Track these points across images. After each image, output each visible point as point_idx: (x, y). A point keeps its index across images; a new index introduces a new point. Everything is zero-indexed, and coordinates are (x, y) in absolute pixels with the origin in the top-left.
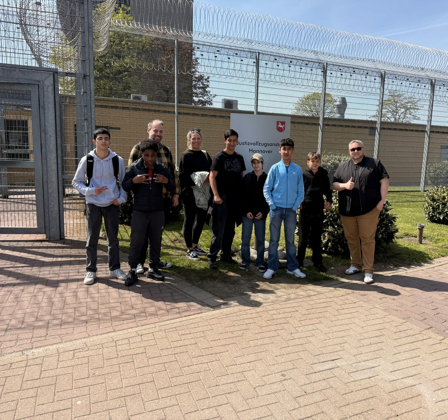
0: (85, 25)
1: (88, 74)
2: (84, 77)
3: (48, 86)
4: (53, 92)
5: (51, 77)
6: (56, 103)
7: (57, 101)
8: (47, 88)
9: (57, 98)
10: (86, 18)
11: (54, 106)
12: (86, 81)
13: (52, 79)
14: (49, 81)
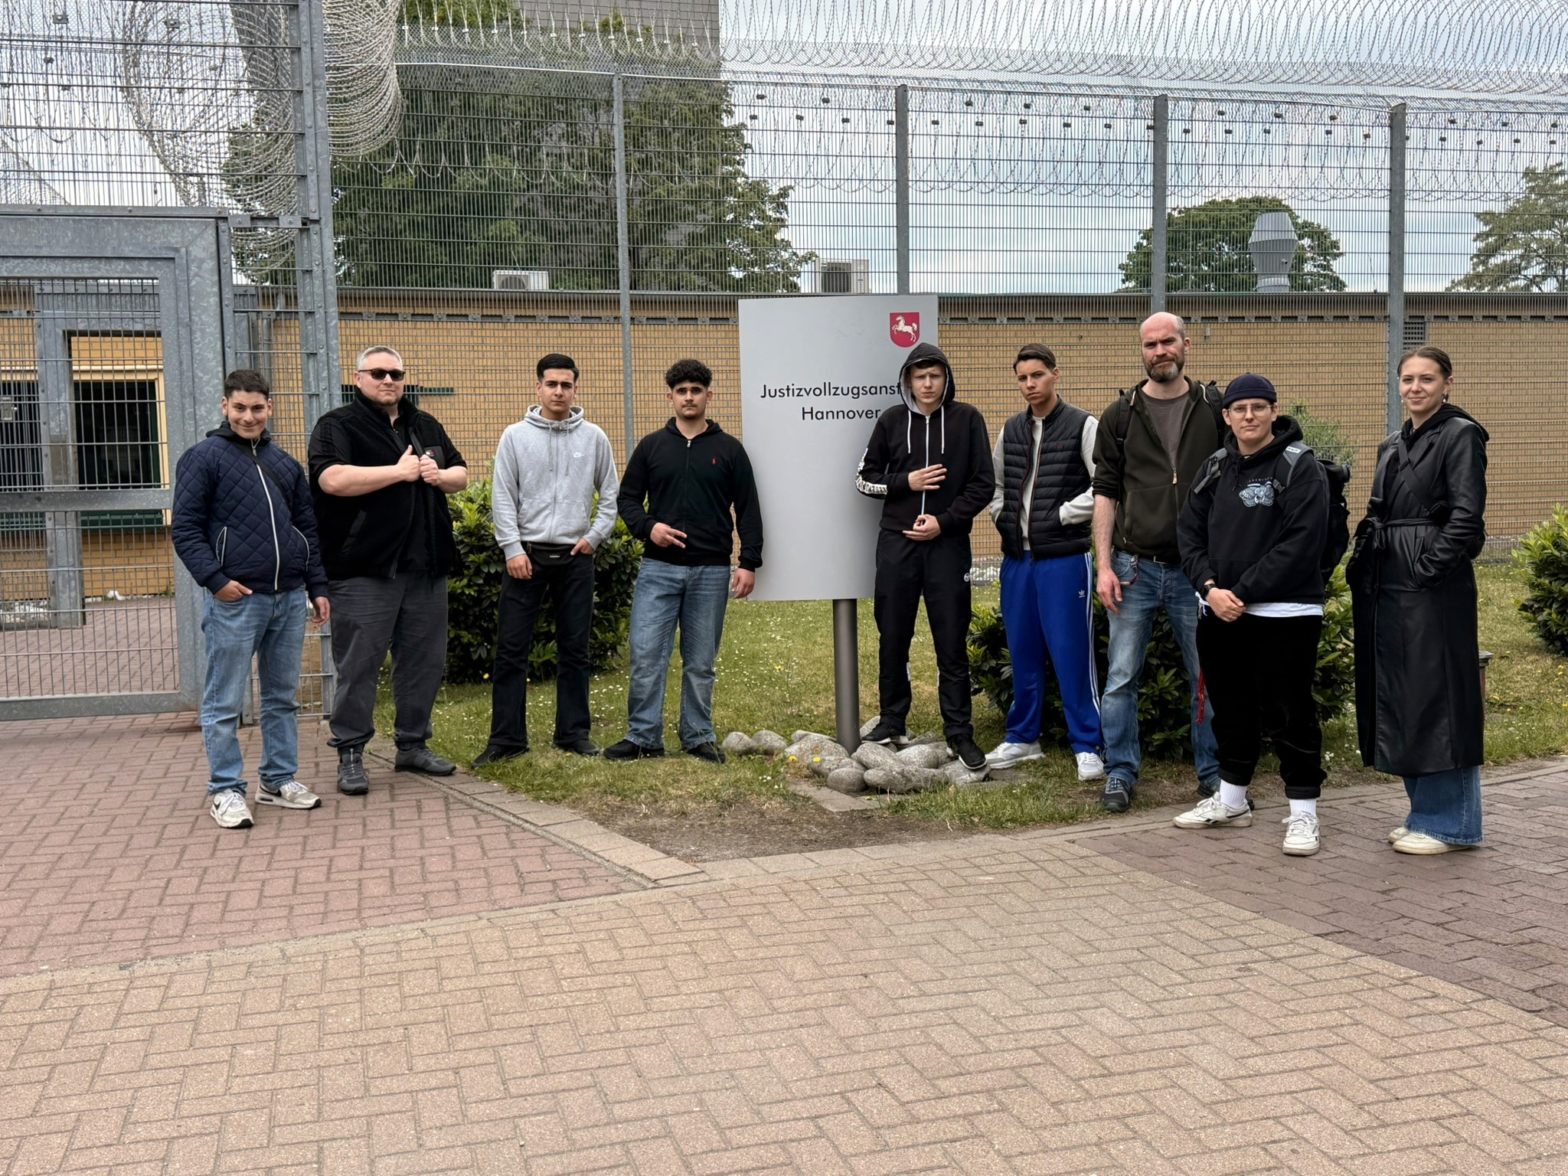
0: (304, 70)
1: (315, 217)
2: (304, 224)
3: (202, 261)
4: (216, 278)
5: (210, 234)
6: (225, 309)
7: (225, 302)
8: (199, 267)
9: (228, 295)
10: (306, 50)
11: (218, 318)
12: (309, 237)
13: (212, 239)
14: (202, 246)
